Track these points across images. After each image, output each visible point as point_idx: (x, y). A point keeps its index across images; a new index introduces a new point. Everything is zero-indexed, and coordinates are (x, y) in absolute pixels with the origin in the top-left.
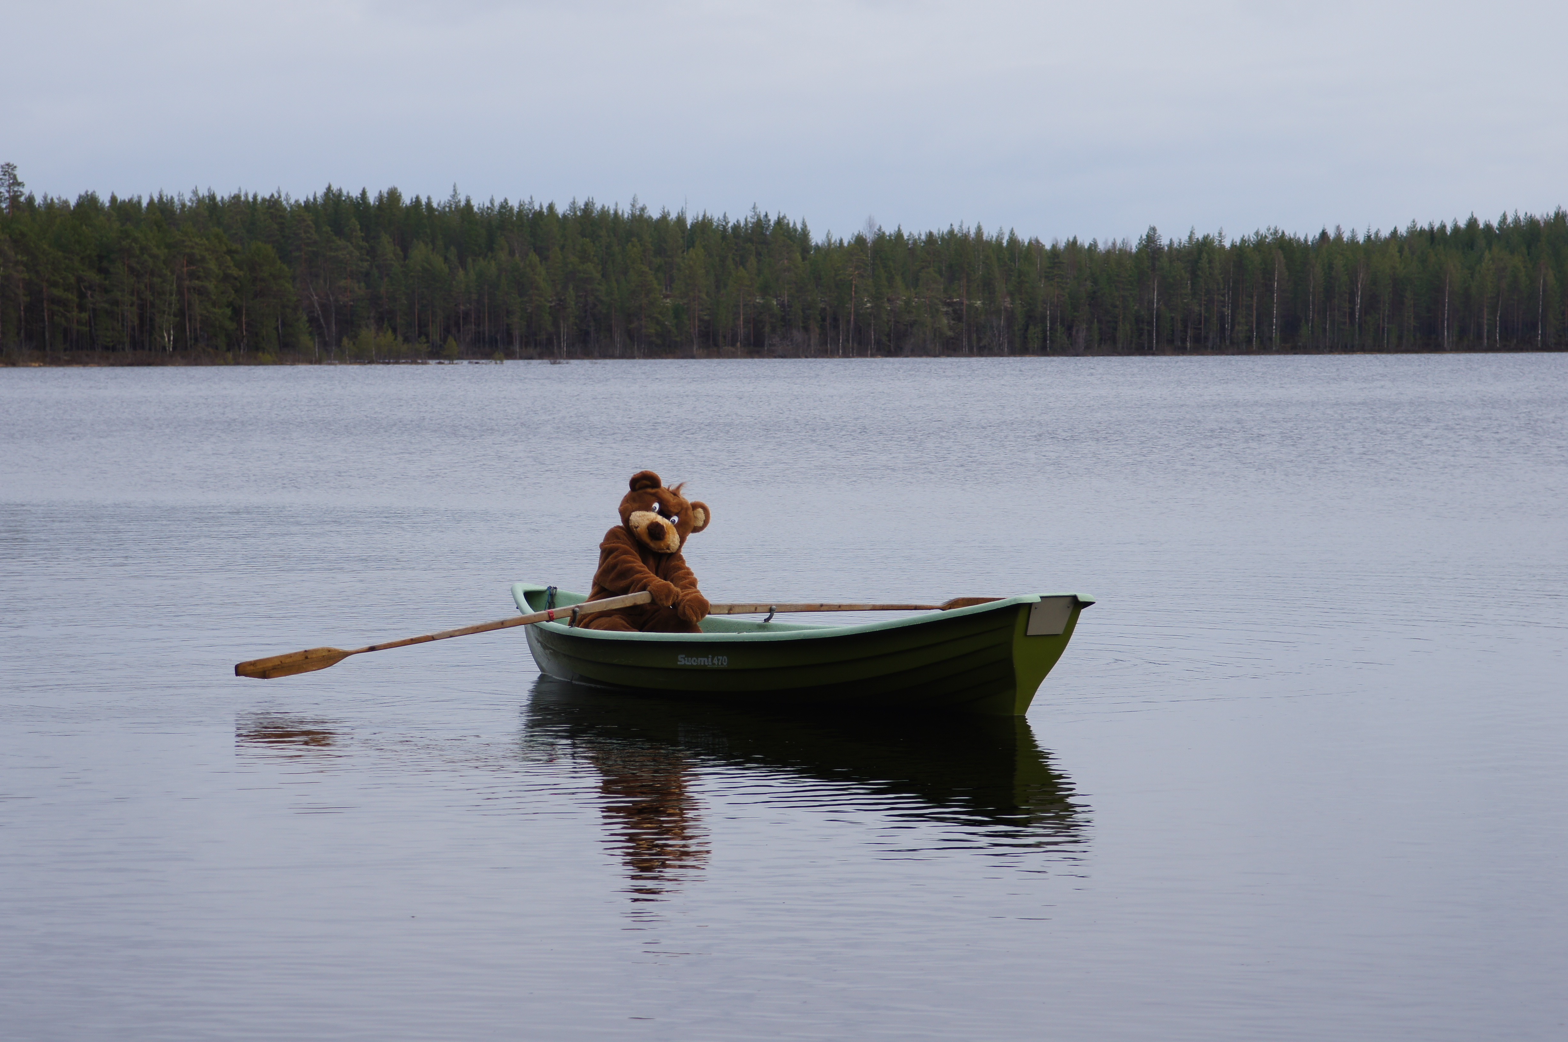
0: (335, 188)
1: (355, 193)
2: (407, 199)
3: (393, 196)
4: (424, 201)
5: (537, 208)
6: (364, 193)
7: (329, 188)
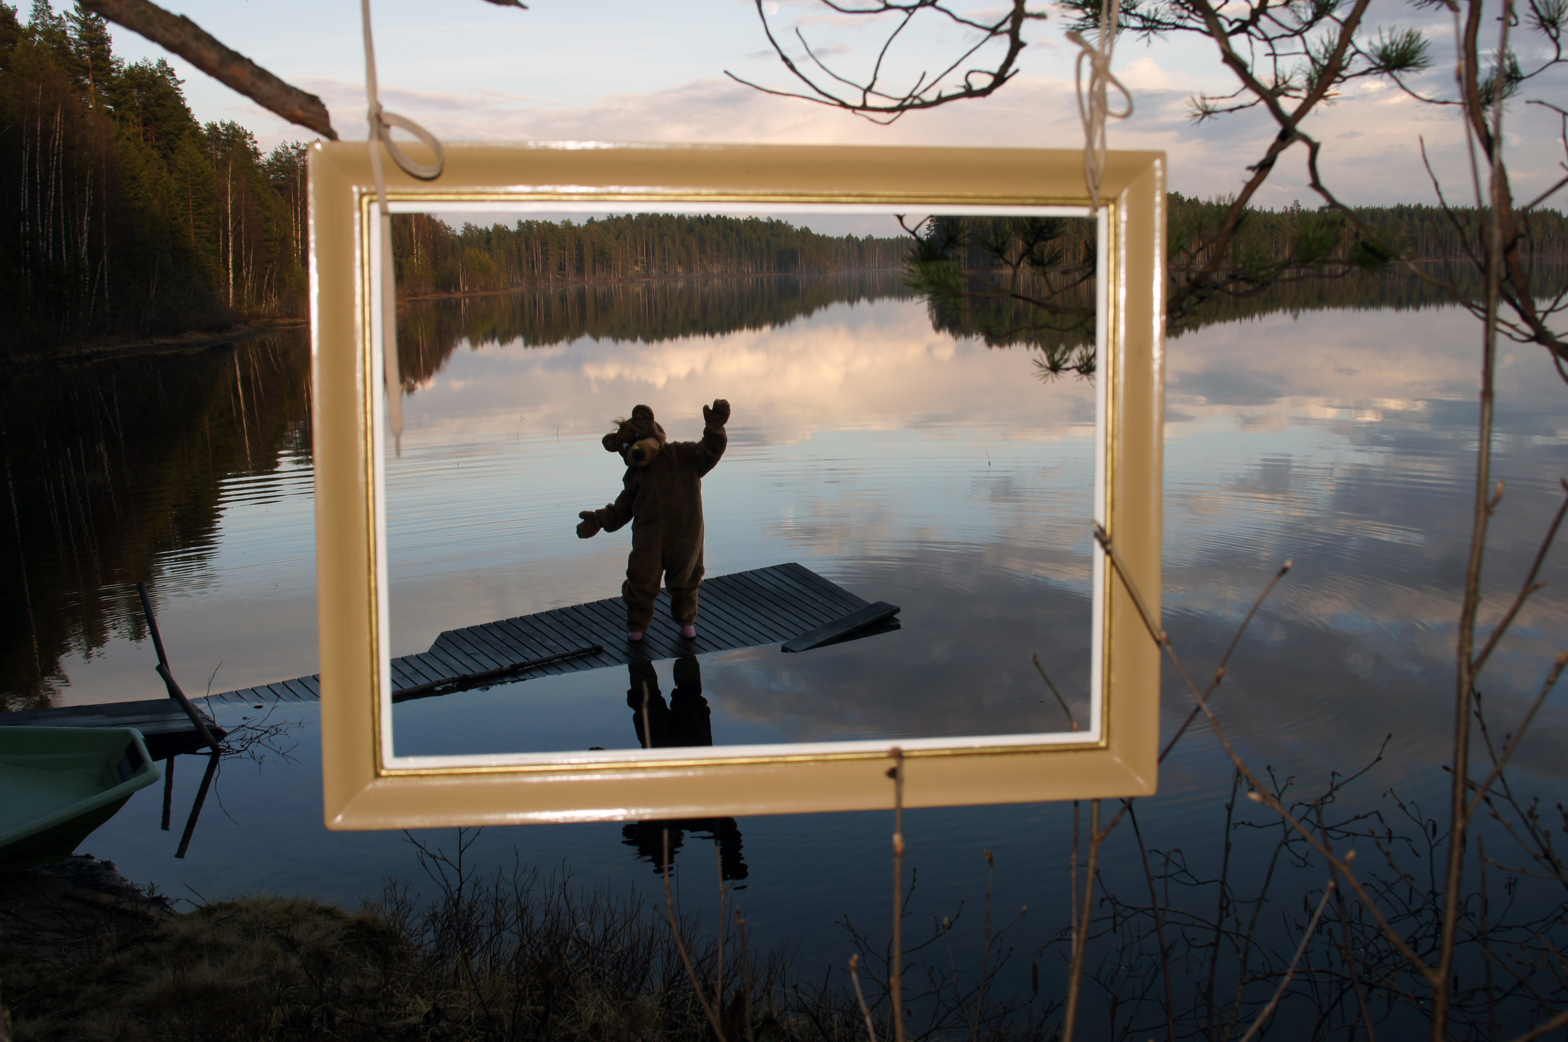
0: (1400, 204)
1: (1407, 205)
2: (1424, 207)
3: (1419, 206)
4: (1430, 207)
5: (1468, 208)
6: (1410, 205)
7: (1399, 204)
